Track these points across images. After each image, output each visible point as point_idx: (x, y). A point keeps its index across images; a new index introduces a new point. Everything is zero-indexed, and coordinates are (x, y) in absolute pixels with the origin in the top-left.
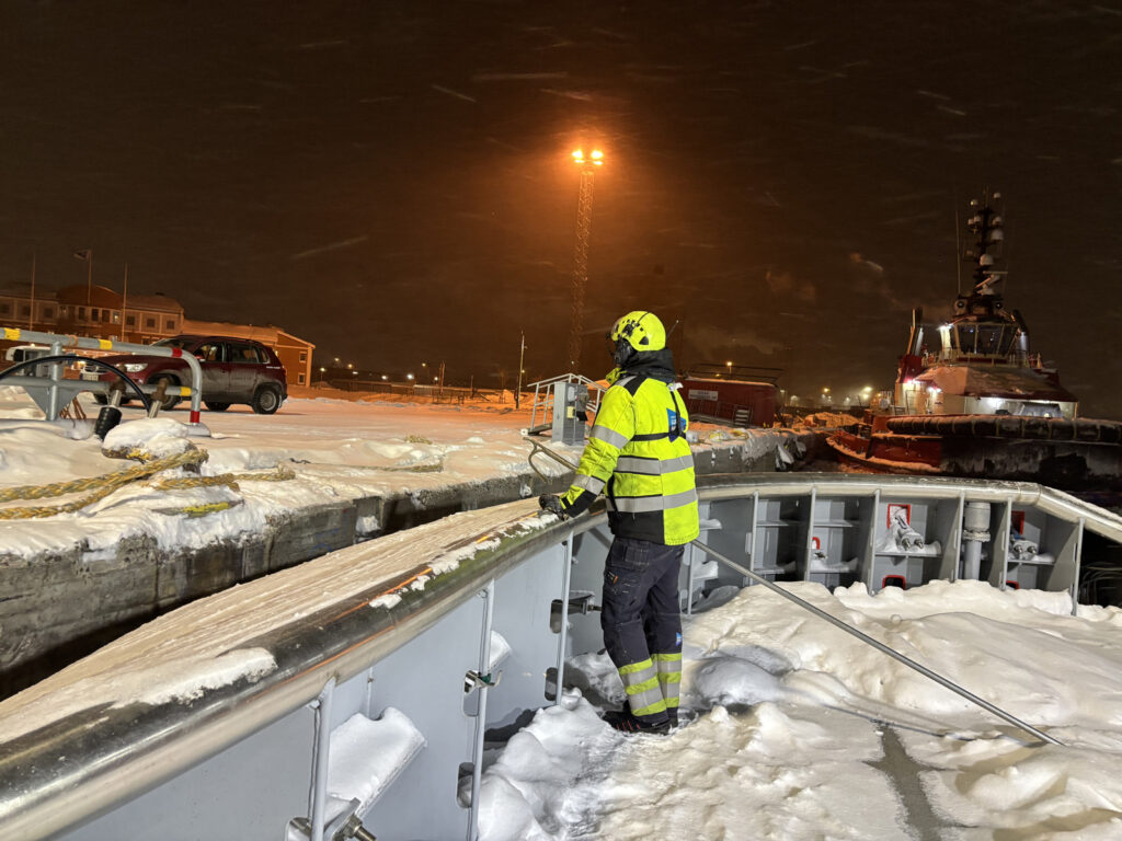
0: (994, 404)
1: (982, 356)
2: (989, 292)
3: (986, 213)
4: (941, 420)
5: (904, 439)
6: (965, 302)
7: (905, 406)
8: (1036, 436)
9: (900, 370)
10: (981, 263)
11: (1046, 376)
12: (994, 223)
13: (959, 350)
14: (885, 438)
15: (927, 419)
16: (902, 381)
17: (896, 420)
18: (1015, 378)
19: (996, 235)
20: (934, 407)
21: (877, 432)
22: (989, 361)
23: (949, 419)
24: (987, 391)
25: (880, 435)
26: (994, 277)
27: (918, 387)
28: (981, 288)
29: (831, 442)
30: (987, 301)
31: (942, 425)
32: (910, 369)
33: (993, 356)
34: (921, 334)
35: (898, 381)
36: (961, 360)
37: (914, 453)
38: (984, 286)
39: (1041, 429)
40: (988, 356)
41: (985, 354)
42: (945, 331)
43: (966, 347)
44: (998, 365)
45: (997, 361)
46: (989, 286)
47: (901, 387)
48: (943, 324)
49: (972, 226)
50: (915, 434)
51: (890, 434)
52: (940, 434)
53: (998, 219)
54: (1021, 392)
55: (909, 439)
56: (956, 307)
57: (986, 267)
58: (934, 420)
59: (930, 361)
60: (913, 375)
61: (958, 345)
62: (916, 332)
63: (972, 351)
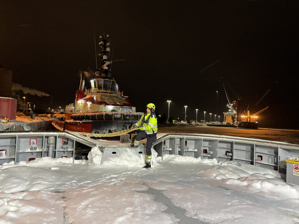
0: (110, 108)
1: (105, 91)
2: (107, 68)
3: (105, 41)
4: (91, 114)
5: (77, 122)
6: (99, 72)
7: (78, 110)
8: (126, 119)
9: (76, 96)
10: (104, 58)
11: (125, 99)
12: (107, 45)
13: (97, 88)
14: (70, 122)
15: (86, 114)
16: (77, 100)
17: (74, 115)
18: (116, 99)
19: (108, 49)
20: (89, 109)
21: (67, 120)
22: (108, 93)
23: (95, 114)
24: (108, 103)
25: (68, 121)
26: (108, 63)
27: (83, 102)
28: (104, 67)
29: (53, 124)
30: (106, 72)
31: (92, 116)
32: (80, 95)
33: (109, 91)
34: (84, 82)
35: (76, 100)
36: (98, 92)
37: (81, 128)
38: (105, 66)
39: (128, 117)
40: (107, 91)
41: (106, 90)
42: (92, 82)
43: (100, 88)
44: (111, 94)
45: (110, 93)
46: (107, 66)
47: (77, 102)
48: (92, 79)
49: (100, 45)
50: (81, 120)
51: (72, 121)
52: (91, 120)
53: (108, 44)
54: (119, 104)
55: (79, 123)
56: (96, 74)
57: (105, 60)
58: (88, 114)
59: (87, 93)
60: (81, 98)
61: (97, 87)
62: (82, 82)
63: (102, 89)
